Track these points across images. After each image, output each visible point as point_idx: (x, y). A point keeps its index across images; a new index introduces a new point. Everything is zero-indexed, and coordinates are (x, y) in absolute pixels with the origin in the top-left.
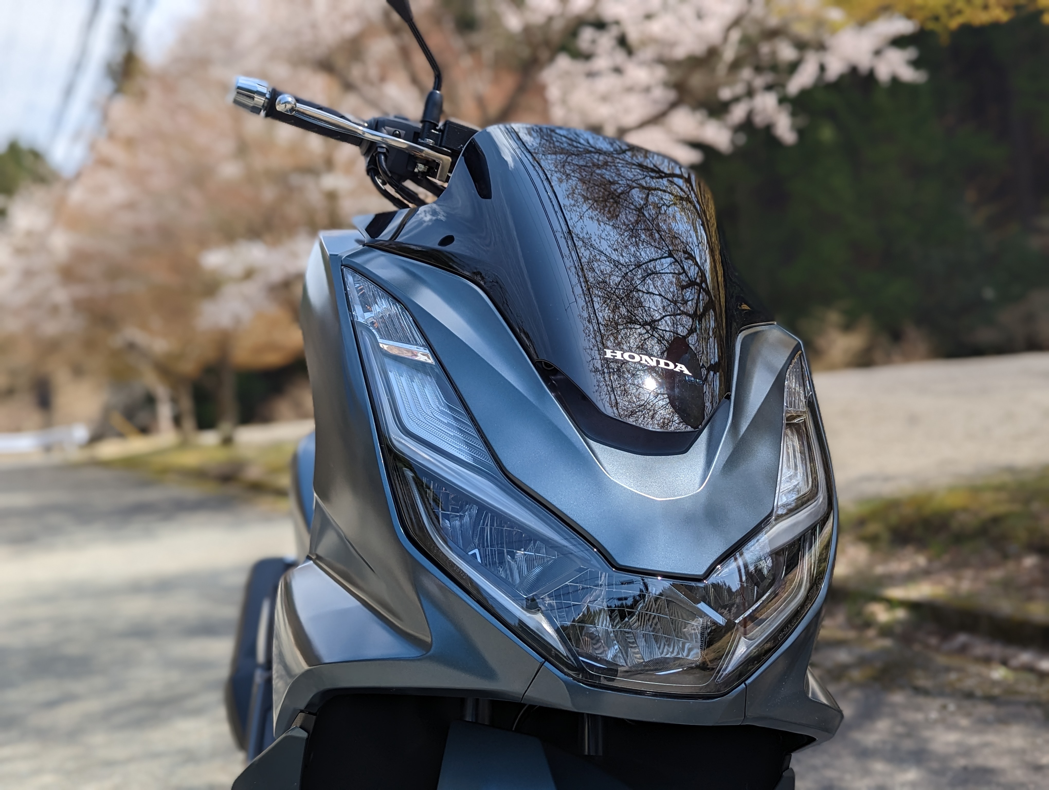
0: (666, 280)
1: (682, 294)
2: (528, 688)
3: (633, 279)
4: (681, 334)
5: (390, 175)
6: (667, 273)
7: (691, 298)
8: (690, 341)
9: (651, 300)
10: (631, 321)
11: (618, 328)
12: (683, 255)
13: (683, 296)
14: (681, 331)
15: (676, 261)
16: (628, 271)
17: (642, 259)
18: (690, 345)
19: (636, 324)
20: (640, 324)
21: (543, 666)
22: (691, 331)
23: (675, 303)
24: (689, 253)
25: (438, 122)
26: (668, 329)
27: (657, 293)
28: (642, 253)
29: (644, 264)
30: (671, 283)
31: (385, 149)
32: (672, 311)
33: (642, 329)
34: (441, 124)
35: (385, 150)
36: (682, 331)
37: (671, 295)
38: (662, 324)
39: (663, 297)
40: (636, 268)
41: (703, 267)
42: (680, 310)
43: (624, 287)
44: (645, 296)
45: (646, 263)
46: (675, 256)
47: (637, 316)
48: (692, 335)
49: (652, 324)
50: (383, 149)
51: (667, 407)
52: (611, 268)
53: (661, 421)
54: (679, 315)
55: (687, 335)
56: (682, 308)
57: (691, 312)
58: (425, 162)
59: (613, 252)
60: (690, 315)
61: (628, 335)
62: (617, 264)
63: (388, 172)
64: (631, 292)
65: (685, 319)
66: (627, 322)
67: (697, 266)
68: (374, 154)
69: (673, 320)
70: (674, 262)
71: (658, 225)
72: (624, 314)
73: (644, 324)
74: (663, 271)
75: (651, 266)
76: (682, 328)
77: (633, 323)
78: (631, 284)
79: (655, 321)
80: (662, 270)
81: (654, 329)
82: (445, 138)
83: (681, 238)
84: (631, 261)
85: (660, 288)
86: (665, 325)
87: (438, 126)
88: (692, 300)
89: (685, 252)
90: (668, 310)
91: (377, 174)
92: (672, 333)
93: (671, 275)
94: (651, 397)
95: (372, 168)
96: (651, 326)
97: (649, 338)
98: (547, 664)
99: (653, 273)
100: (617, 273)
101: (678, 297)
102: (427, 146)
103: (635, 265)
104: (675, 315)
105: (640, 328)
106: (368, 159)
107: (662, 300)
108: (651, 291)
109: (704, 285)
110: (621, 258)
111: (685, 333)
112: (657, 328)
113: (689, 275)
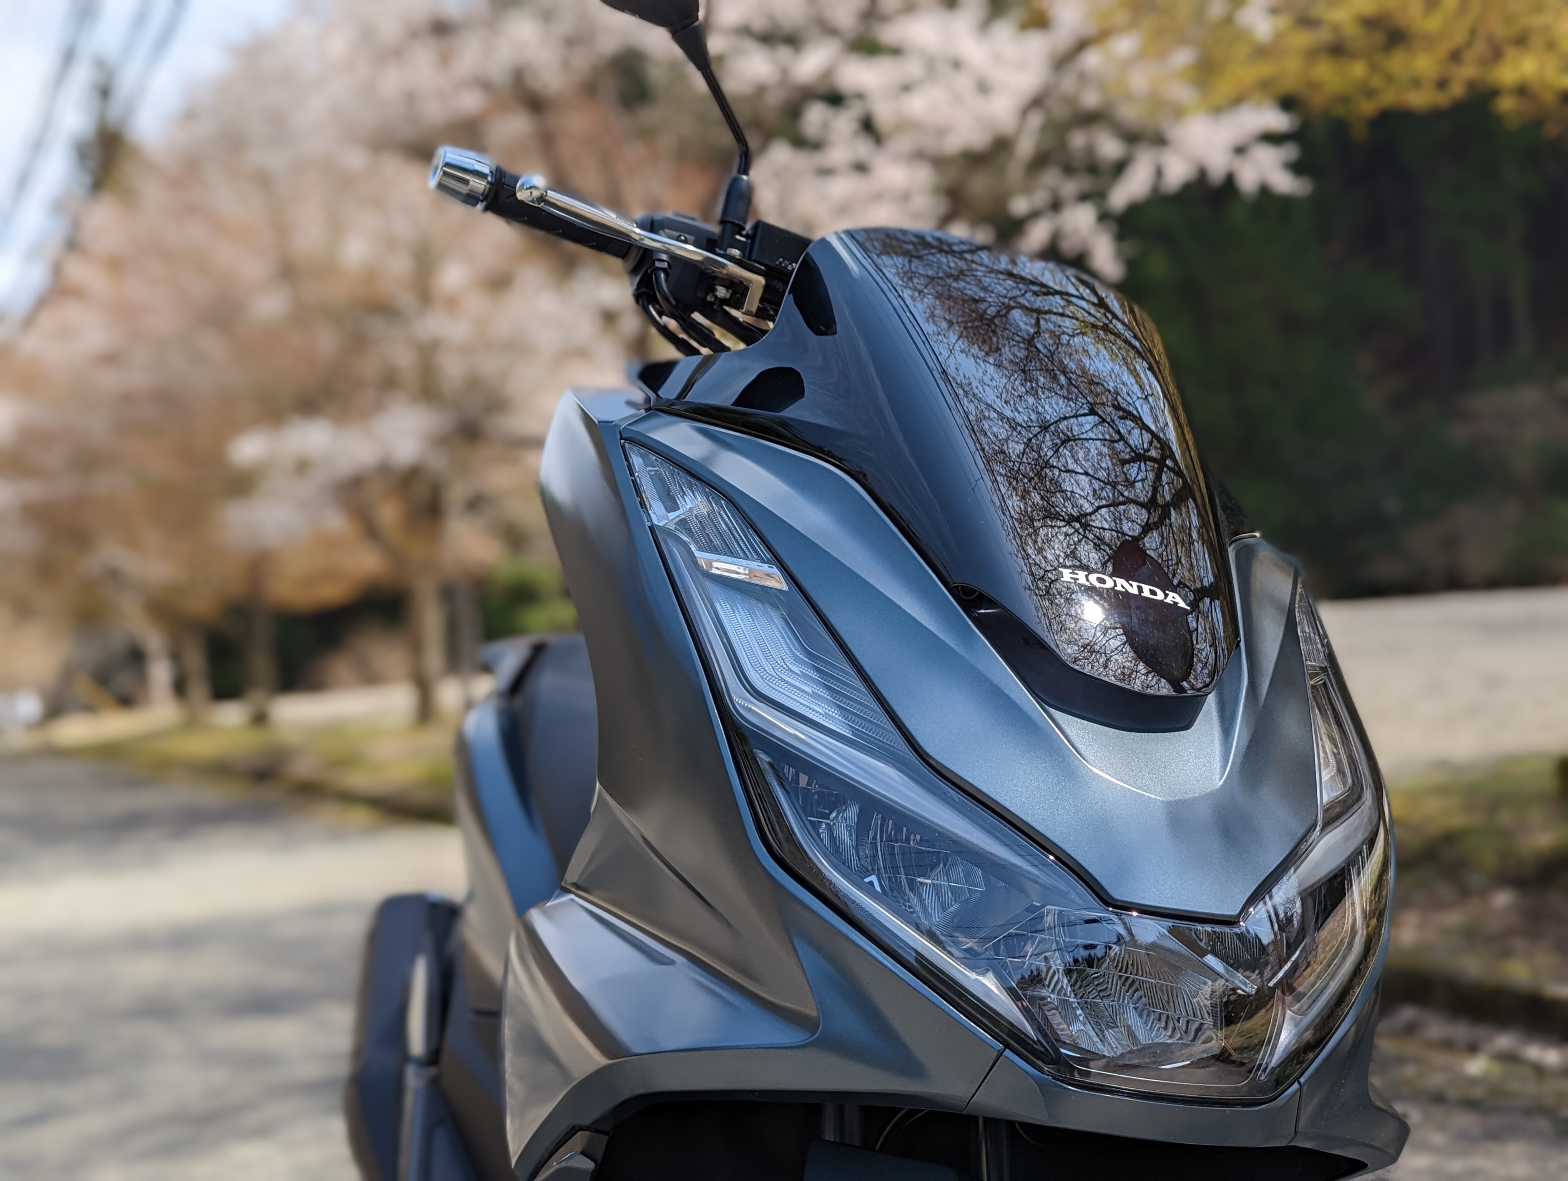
0: (1092, 450)
1: (1123, 471)
2: (976, 1091)
3: (1041, 448)
4: (1130, 534)
5: (674, 303)
6: (1093, 440)
7: (1139, 478)
8: (1147, 545)
9: (1072, 481)
10: (1050, 514)
11: (1034, 526)
12: (1113, 412)
13: (1125, 474)
14: (1129, 528)
15: (1104, 421)
16: (1031, 436)
17: (1048, 417)
18: (1148, 552)
19: (1057, 519)
20: (1064, 520)
21: (1001, 1058)
22: (1147, 529)
23: (1114, 485)
24: (1124, 410)
25: (745, 223)
26: (1106, 526)
27: (1081, 471)
28: (1047, 407)
29: (1052, 424)
30: (1100, 454)
31: (666, 263)
32: (1109, 497)
33: (1067, 527)
34: (748, 227)
35: (665, 265)
36: (1131, 529)
37: (1105, 474)
38: (1097, 519)
39: (1092, 476)
40: (1041, 432)
41: (1165, 434)
42: (1123, 496)
43: (1030, 460)
44: (1063, 475)
45: (1056, 422)
46: (1100, 413)
47: (1057, 507)
48: (1149, 535)
49: (1081, 520)
50: (663, 263)
51: (1124, 650)
52: (1007, 430)
53: (1119, 671)
54: (1123, 503)
55: (1140, 535)
56: (1126, 494)
57: (1143, 498)
58: (727, 283)
59: (1005, 405)
60: (1142, 505)
61: (1050, 536)
62: (1014, 425)
63: (671, 299)
64: (1042, 469)
65: (1133, 509)
66: (1045, 517)
67: (1147, 432)
68: (649, 271)
69: (1113, 514)
70: (1100, 423)
71: (1061, 361)
72: (1038, 504)
73: (1070, 520)
74: (1085, 436)
75: (1063, 425)
76: (1130, 524)
77: (1053, 518)
78: (1040, 456)
79: (1086, 515)
80: (1083, 433)
81: (1086, 526)
82: (756, 248)
83: (1106, 385)
84: (1032, 420)
85: (1083, 462)
86: (1102, 520)
87: (744, 229)
88: (1143, 480)
89: (1117, 407)
90: (1102, 496)
91: (654, 301)
92: (1114, 533)
93: (1098, 442)
94: (1098, 634)
95: (644, 293)
96: (1080, 523)
97: (1080, 541)
98: (1008, 1053)
99: (1069, 440)
100: (1017, 439)
101: (1116, 476)
102: (732, 259)
103: (1040, 427)
104: (1115, 504)
105: (1065, 526)
106: (638, 279)
107: (1090, 480)
108: (1070, 468)
109: (1169, 462)
110: (1016, 414)
111: (1137, 531)
112: (1089, 525)
113: (1131, 442)
